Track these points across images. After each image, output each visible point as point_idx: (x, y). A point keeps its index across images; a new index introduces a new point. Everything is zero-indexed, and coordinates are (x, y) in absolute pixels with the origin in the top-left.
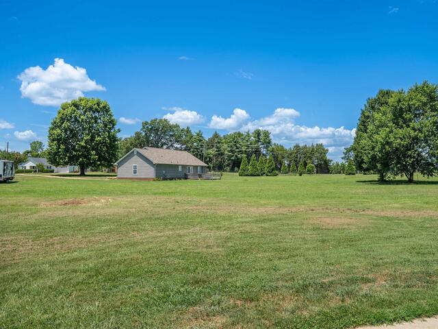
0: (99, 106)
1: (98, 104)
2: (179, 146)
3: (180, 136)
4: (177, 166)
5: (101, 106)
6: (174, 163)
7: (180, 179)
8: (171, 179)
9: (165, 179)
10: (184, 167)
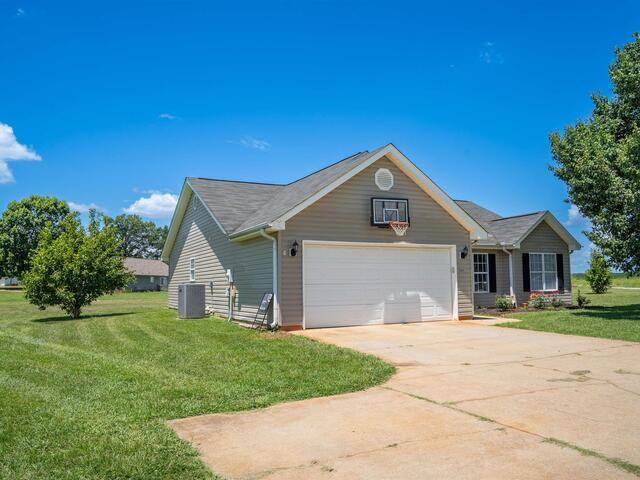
0: (56, 206)
1: (55, 204)
2: (154, 250)
3: (156, 238)
4: (148, 277)
5: (59, 207)
6: (145, 273)
7: (152, 291)
8: (142, 291)
9: (135, 291)
10: (156, 277)
